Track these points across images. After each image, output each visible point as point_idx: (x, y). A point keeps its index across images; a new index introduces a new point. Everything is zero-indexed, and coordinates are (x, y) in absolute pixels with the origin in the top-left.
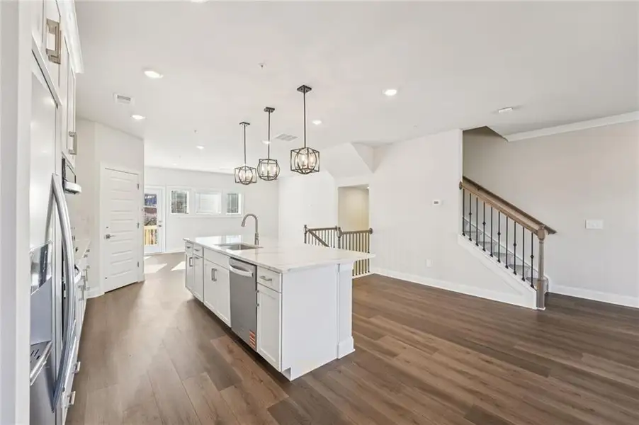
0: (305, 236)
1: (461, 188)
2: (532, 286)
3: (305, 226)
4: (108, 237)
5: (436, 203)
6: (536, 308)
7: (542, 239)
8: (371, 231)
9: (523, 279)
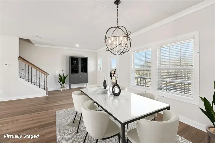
1: (18, 60)
2: (45, 90)
5: (6, 65)
6: (46, 96)
7: (47, 76)
9: (42, 89)
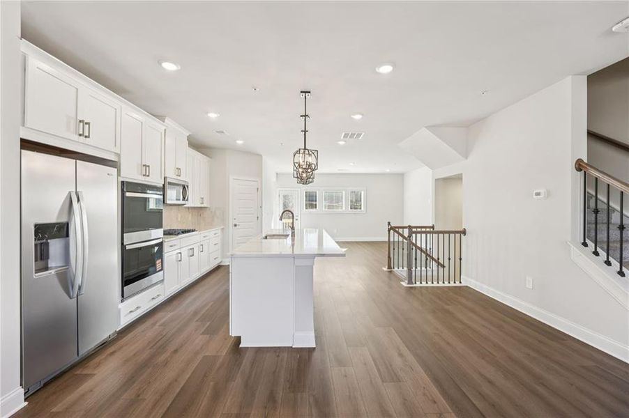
0: (389, 233)
1: (579, 170)
3: (389, 223)
4: (235, 225)
5: (538, 194)
8: (464, 232)
